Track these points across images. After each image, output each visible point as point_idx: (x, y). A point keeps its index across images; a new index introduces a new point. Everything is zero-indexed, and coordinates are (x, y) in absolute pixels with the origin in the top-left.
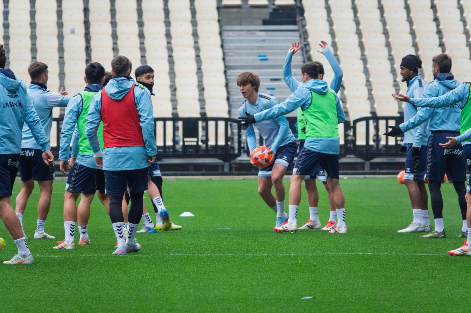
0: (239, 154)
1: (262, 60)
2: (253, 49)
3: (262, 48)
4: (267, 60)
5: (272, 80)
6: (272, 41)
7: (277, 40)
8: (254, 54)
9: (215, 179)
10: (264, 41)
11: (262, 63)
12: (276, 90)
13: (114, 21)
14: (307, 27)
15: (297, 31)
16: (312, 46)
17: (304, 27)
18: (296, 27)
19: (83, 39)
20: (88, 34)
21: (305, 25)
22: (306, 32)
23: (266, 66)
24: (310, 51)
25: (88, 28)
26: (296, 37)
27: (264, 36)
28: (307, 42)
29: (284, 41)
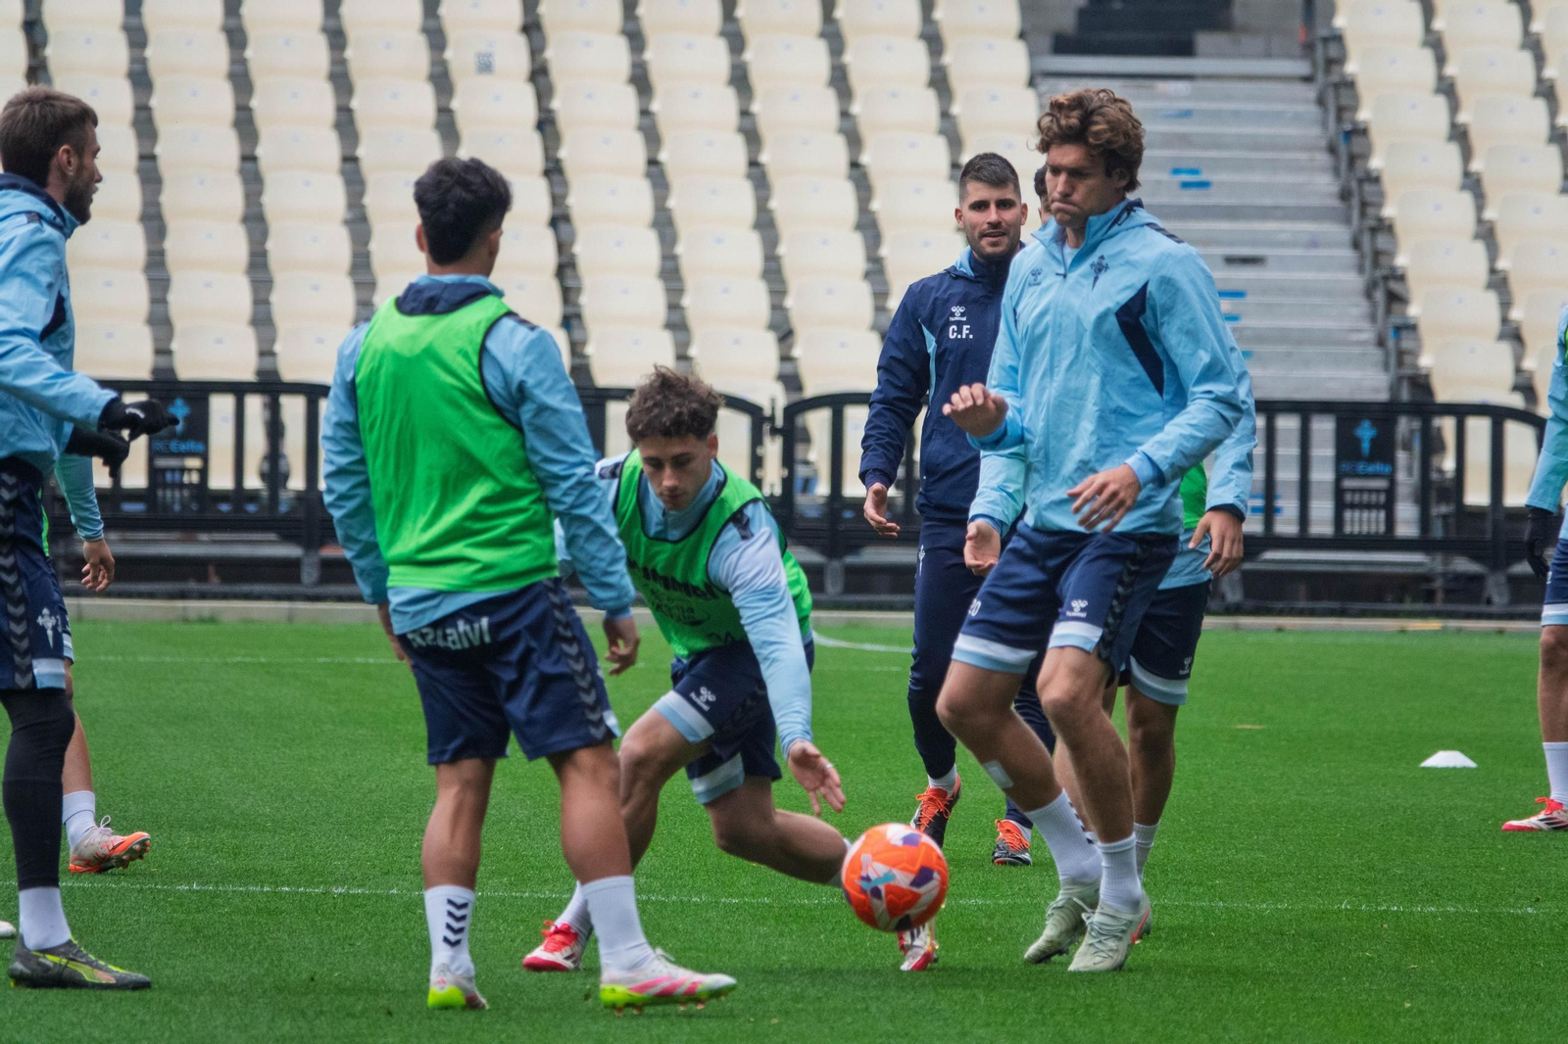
1: (1186, 185)
3: (1184, 140)
4: (1204, 185)
5: (1231, 261)
6: (1216, 116)
7: (1236, 115)
8: (1156, 164)
10: (1186, 114)
11: (1189, 198)
12: (1250, 299)
13: (631, 26)
14: (1351, 68)
15: (1307, 79)
16: (1377, 137)
17: (1335, 68)
18: (1302, 68)
19: (527, 94)
20: (539, 75)
21: (1341, 60)
22: (1349, 85)
23: (1203, 207)
24: (1366, 156)
25: (536, 51)
26: (1306, 101)
27: (1187, 98)
28: (1354, 123)
29: (1260, 117)
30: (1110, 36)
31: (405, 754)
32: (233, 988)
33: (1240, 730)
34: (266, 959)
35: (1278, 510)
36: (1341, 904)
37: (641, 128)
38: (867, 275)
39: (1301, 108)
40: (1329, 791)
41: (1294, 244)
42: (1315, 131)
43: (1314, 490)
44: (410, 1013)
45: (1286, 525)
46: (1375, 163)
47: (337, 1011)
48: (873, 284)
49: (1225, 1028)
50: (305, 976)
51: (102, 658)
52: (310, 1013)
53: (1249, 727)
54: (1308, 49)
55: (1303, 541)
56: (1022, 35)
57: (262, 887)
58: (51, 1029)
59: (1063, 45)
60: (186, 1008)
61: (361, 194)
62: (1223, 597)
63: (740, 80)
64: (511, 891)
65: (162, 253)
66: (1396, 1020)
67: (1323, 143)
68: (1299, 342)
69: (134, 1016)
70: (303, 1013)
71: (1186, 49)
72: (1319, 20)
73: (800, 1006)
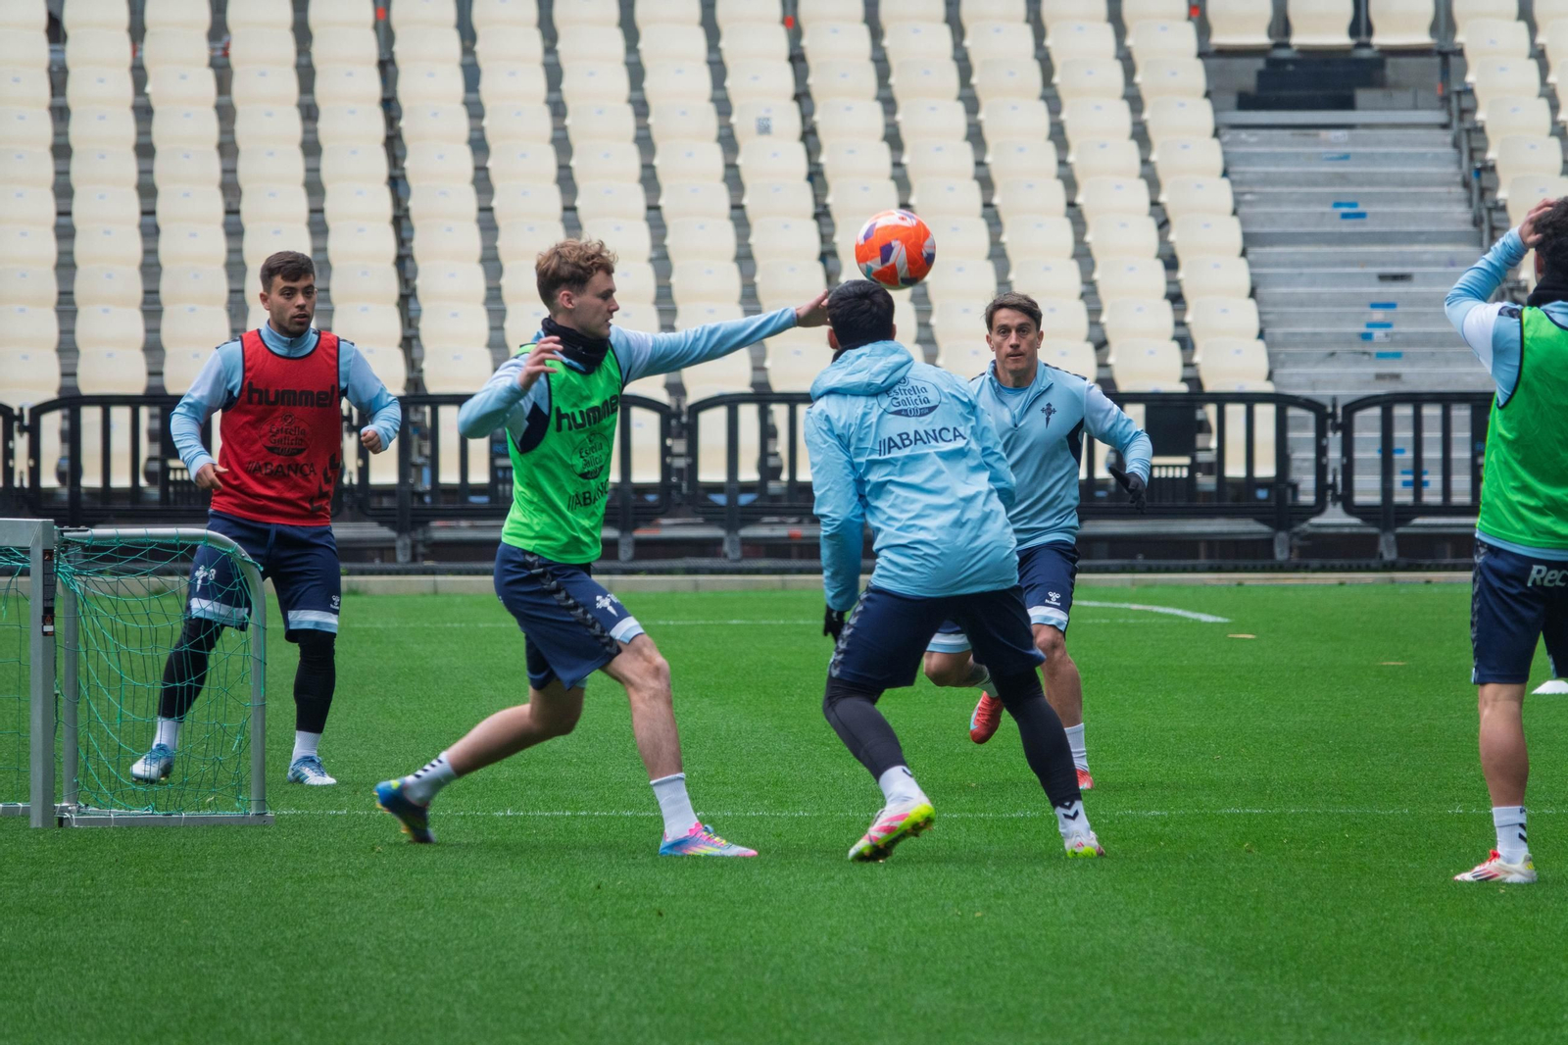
0: (1319, 508)
1: (1345, 216)
2: (1315, 184)
3: (1344, 179)
4: (1361, 215)
5: (1384, 278)
6: (1370, 158)
7: (1386, 156)
8: (1320, 199)
9: (1254, 583)
10: (1346, 157)
11: (1347, 227)
12: (1399, 309)
13: (885, 94)
14: (1480, 116)
15: (1445, 126)
16: (1502, 172)
17: (1467, 117)
18: (1440, 117)
19: (800, 150)
20: (809, 135)
21: (1473, 110)
22: (1480, 130)
23: (1361, 234)
24: (1494, 189)
25: (806, 114)
26: (1444, 144)
27: (1346, 144)
28: (1484, 161)
29: (1407, 158)
30: (1285, 93)
31: (692, 699)
32: (533, 896)
33: (1384, 666)
34: (562, 871)
35: (1426, 483)
36: (1455, 808)
37: (893, 178)
38: (1083, 296)
39: (1440, 150)
40: (1454, 716)
41: (1436, 263)
42: (1452, 169)
43: (1455, 466)
44: (677, 914)
45: (1432, 496)
46: (1502, 194)
47: (617, 913)
48: (1087, 303)
49: (1349, 913)
50: (593, 885)
51: (449, 625)
52: (595, 915)
53: (1392, 663)
54: (1445, 101)
55: (1447, 508)
56: (1208, 95)
57: (564, 812)
58: (380, 933)
59: (1246, 102)
60: (493, 913)
61: (664, 236)
62: (1381, 556)
63: (976, 136)
64: (771, 811)
65: (499, 289)
66: (1492, 904)
67: (1459, 179)
68: (1441, 344)
69: (449, 920)
70: (589, 915)
71: (1348, 104)
72: (1453, 78)
73: (1000, 902)
